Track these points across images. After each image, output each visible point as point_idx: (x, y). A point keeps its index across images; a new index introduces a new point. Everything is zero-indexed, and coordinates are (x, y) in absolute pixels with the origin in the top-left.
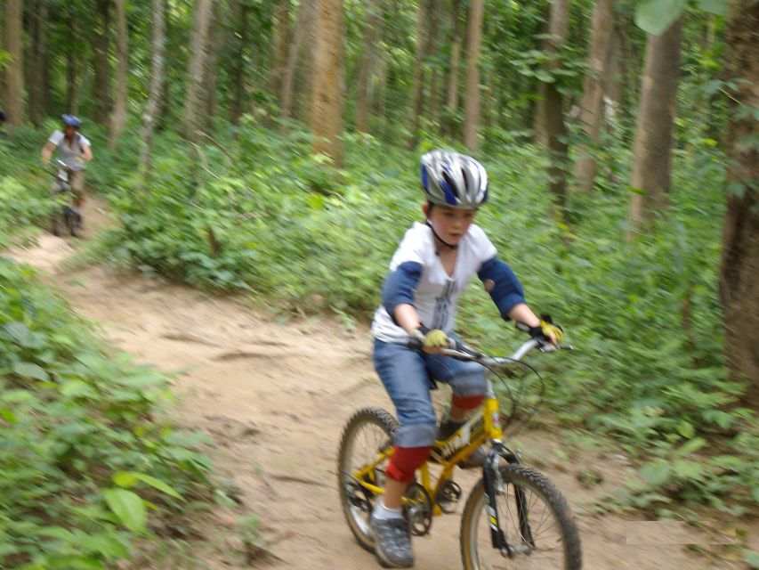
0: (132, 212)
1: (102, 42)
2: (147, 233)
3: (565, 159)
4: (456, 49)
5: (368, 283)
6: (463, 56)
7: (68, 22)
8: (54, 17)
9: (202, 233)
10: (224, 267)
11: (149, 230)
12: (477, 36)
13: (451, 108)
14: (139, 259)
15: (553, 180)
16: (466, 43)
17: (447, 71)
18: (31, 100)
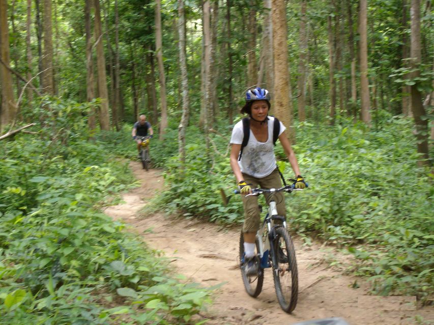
0: (176, 181)
1: (151, 78)
2: (186, 194)
3: (427, 129)
4: (353, 65)
5: (318, 216)
6: (358, 69)
7: (132, 68)
8: (123, 66)
9: (218, 192)
10: (231, 211)
11: (187, 192)
12: (365, 56)
13: (353, 99)
14: (183, 210)
15: (420, 142)
16: (359, 61)
17: (349, 78)
18: (114, 113)
